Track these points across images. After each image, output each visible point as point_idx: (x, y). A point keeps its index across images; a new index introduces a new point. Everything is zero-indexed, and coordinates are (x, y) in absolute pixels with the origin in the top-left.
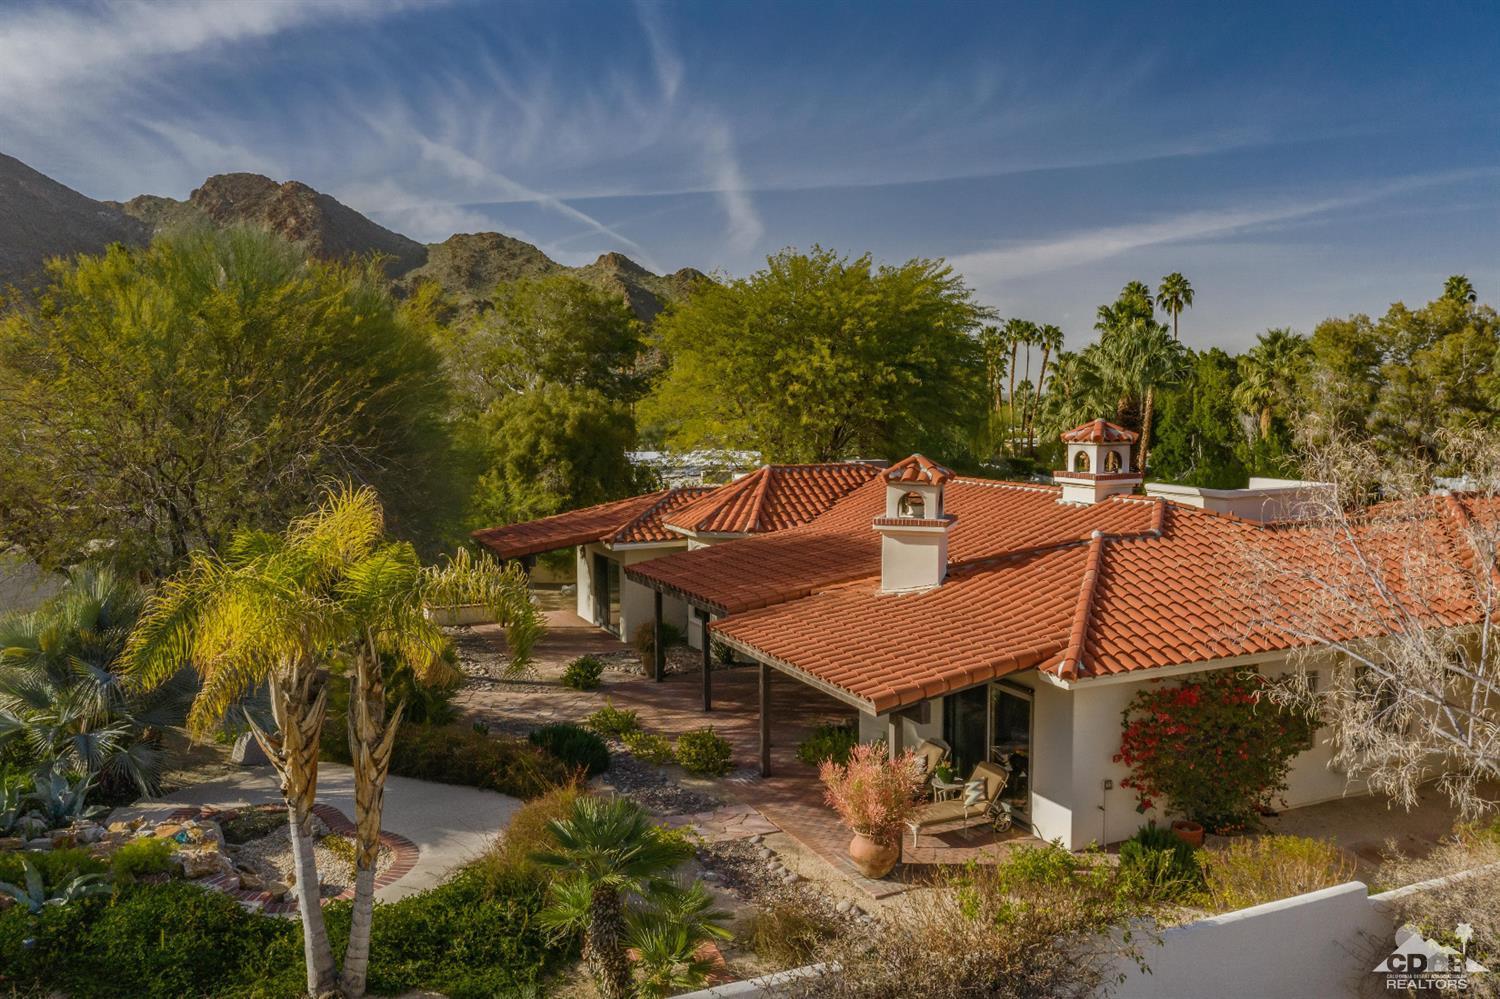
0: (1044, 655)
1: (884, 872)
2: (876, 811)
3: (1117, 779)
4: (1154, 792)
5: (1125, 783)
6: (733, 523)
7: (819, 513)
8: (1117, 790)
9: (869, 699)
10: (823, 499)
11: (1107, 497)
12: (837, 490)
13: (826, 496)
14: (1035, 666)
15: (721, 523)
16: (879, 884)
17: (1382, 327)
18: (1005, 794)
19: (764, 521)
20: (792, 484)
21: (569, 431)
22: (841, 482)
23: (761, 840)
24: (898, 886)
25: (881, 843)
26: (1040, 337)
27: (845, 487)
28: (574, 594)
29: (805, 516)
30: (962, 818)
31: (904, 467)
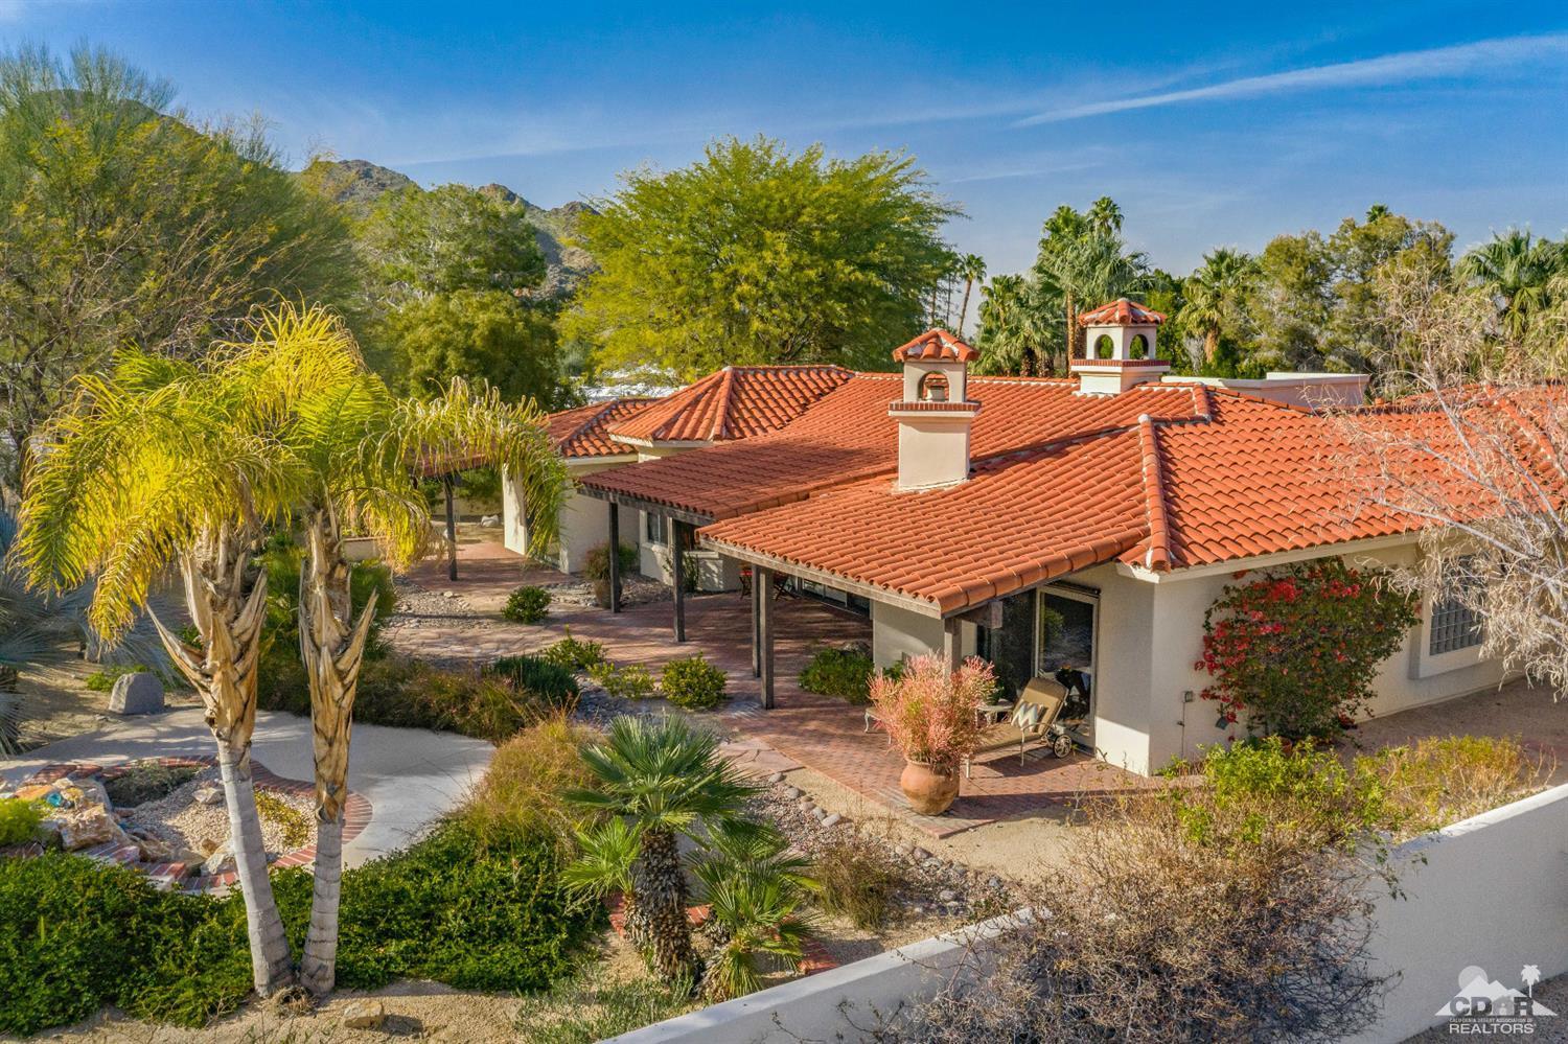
0: (1125, 545)
1: (944, 806)
2: (939, 735)
3: (1197, 690)
4: (1237, 704)
5: (1206, 694)
6: (695, 431)
7: (790, 419)
8: (1199, 703)
9: (931, 599)
10: (793, 403)
11: (1133, 387)
12: (808, 394)
13: (797, 400)
14: (1114, 558)
15: (681, 431)
16: (939, 821)
17: (1332, 244)
18: (1064, 714)
19: (730, 427)
20: (757, 387)
21: (479, 343)
22: (812, 386)
23: (782, 778)
24: (962, 823)
25: (939, 773)
26: (962, 268)
27: (817, 392)
28: (499, 524)
29: (776, 422)
30: (1019, 743)
31: (925, 342)
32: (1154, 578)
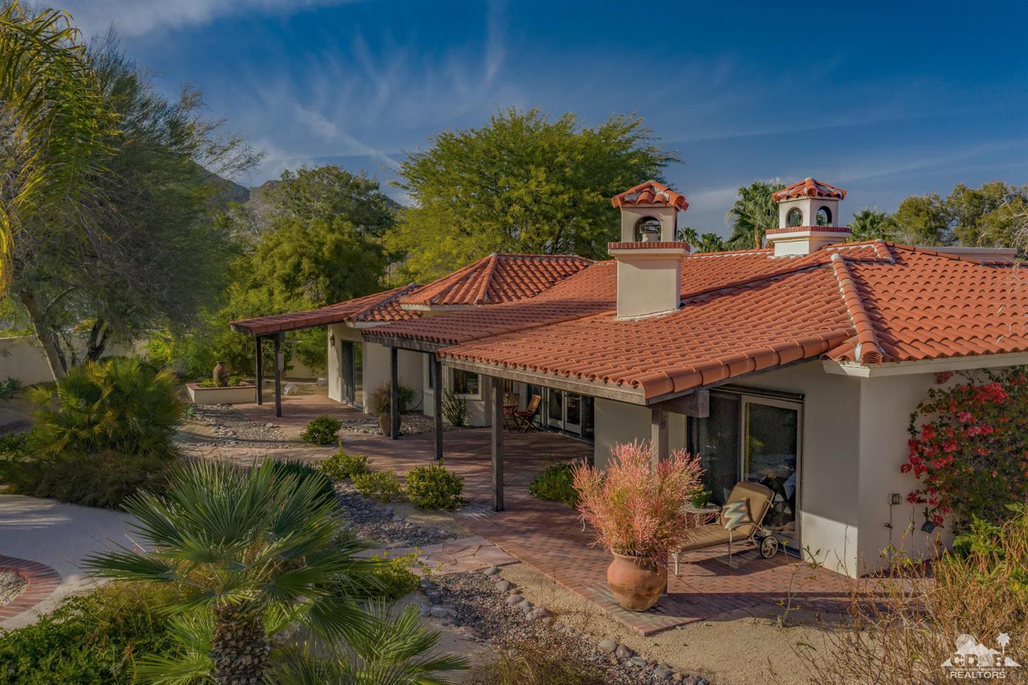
0: (832, 343)
1: (652, 601)
2: (644, 525)
3: (904, 494)
4: (941, 506)
5: (912, 498)
6: (463, 297)
7: (541, 291)
8: (905, 508)
9: (635, 384)
10: (543, 280)
11: (821, 249)
12: (556, 275)
13: (546, 278)
14: (822, 355)
15: (453, 298)
16: (645, 618)
18: (769, 518)
19: (492, 293)
20: (516, 268)
21: (327, 255)
22: (559, 269)
23: (497, 571)
24: (670, 620)
25: (645, 568)
27: (563, 273)
29: (528, 293)
30: (727, 542)
31: (640, 191)
32: (864, 372)
